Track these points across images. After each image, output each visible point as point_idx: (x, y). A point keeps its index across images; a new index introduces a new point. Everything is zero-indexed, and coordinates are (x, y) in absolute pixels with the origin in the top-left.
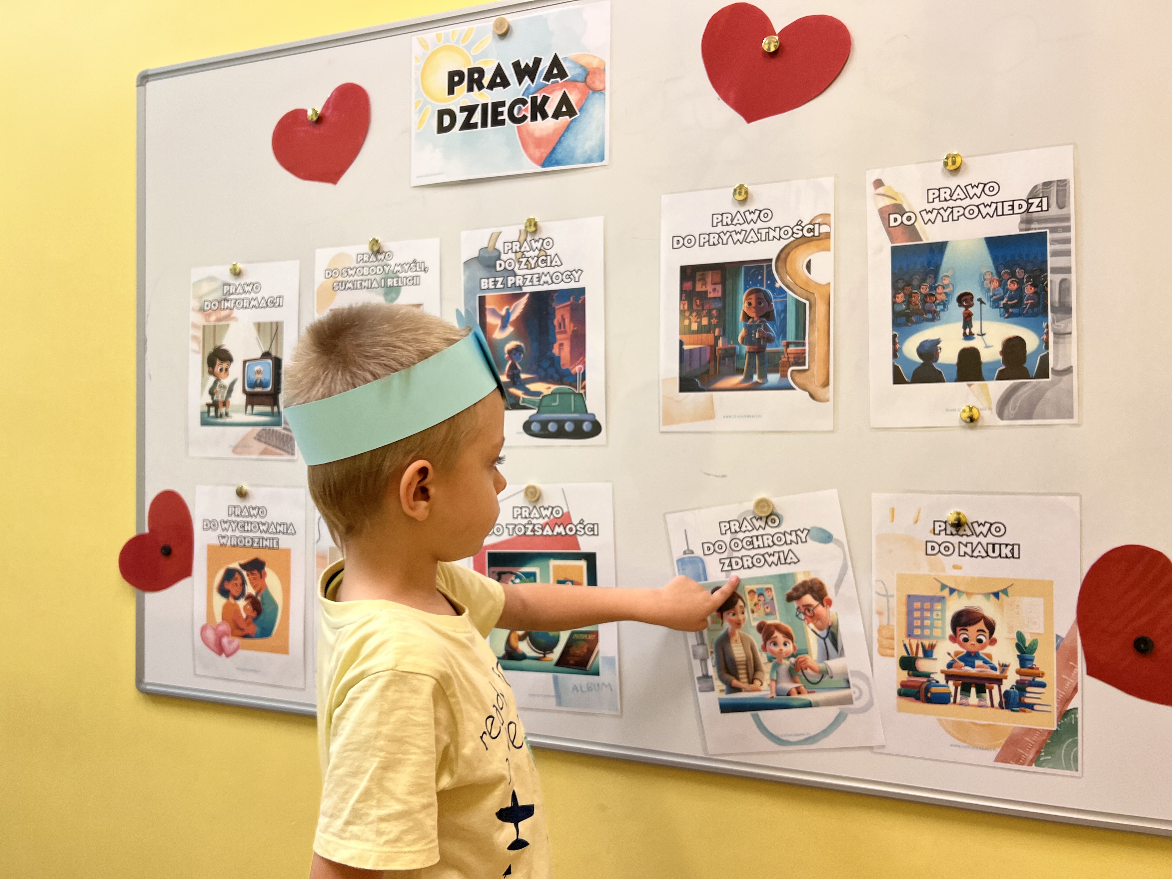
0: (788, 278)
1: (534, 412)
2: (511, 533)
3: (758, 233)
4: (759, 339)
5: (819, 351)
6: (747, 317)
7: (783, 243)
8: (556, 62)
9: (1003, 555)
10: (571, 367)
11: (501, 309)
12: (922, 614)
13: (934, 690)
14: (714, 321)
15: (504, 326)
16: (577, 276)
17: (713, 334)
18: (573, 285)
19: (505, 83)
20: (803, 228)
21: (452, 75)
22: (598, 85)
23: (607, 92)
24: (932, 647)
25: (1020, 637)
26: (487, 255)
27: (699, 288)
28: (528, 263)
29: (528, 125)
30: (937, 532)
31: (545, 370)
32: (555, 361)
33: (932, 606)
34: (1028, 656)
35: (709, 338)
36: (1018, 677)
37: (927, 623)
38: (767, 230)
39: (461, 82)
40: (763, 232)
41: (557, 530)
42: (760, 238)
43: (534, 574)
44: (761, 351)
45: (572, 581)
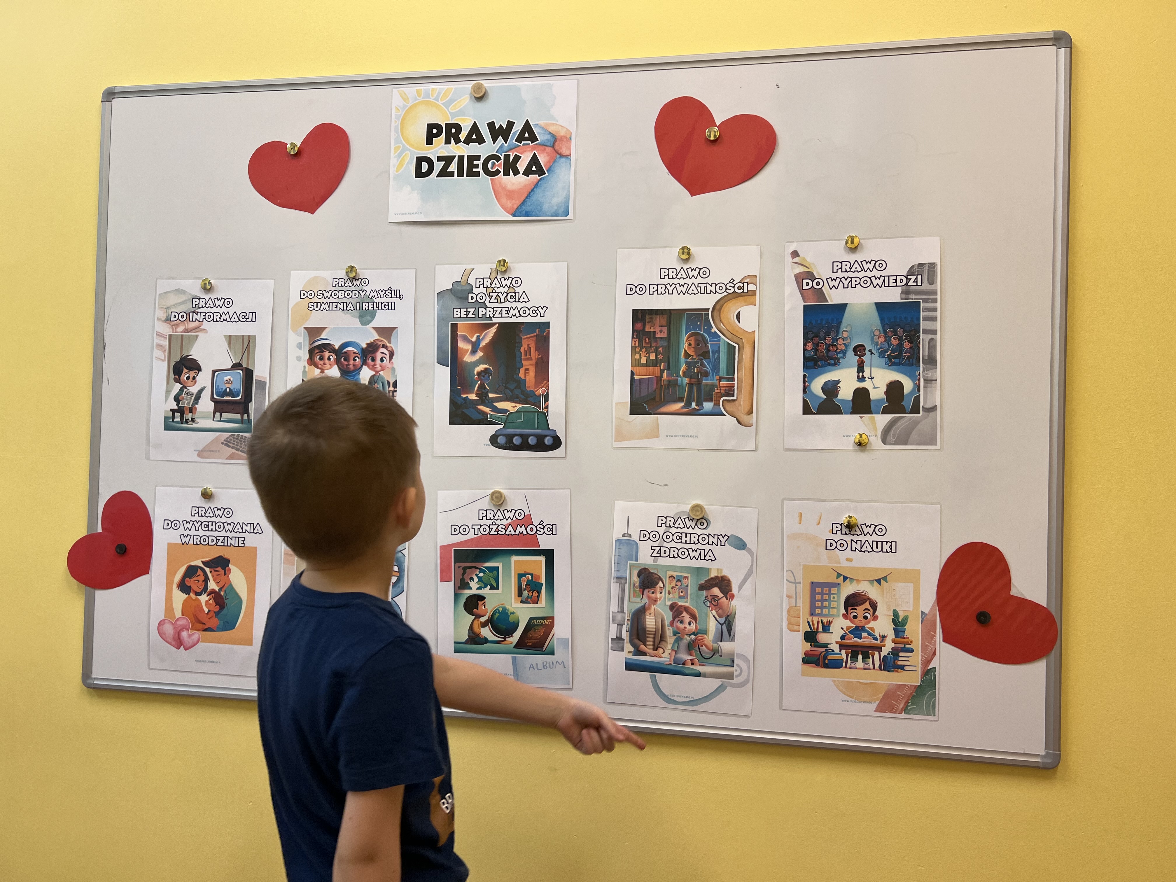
0: (722, 324)
1: (502, 426)
2: (476, 533)
3: (698, 287)
4: (698, 373)
5: (745, 385)
6: (687, 355)
7: (718, 296)
8: (527, 126)
9: (884, 550)
10: (536, 390)
11: (472, 337)
12: (822, 597)
13: (830, 657)
14: (660, 357)
15: (474, 352)
16: (542, 312)
17: (659, 368)
18: (538, 319)
19: (481, 140)
20: (735, 285)
21: (430, 127)
22: (564, 151)
23: (572, 158)
24: (830, 623)
25: (895, 613)
26: (460, 288)
27: (648, 328)
28: (498, 297)
29: (501, 179)
30: (834, 532)
31: (512, 391)
32: (520, 383)
33: (830, 591)
34: (901, 629)
35: (656, 370)
36: (893, 645)
37: (826, 604)
38: (705, 285)
39: (438, 135)
40: (702, 286)
41: (519, 529)
42: (699, 292)
43: (497, 568)
44: (699, 384)
45: (532, 575)
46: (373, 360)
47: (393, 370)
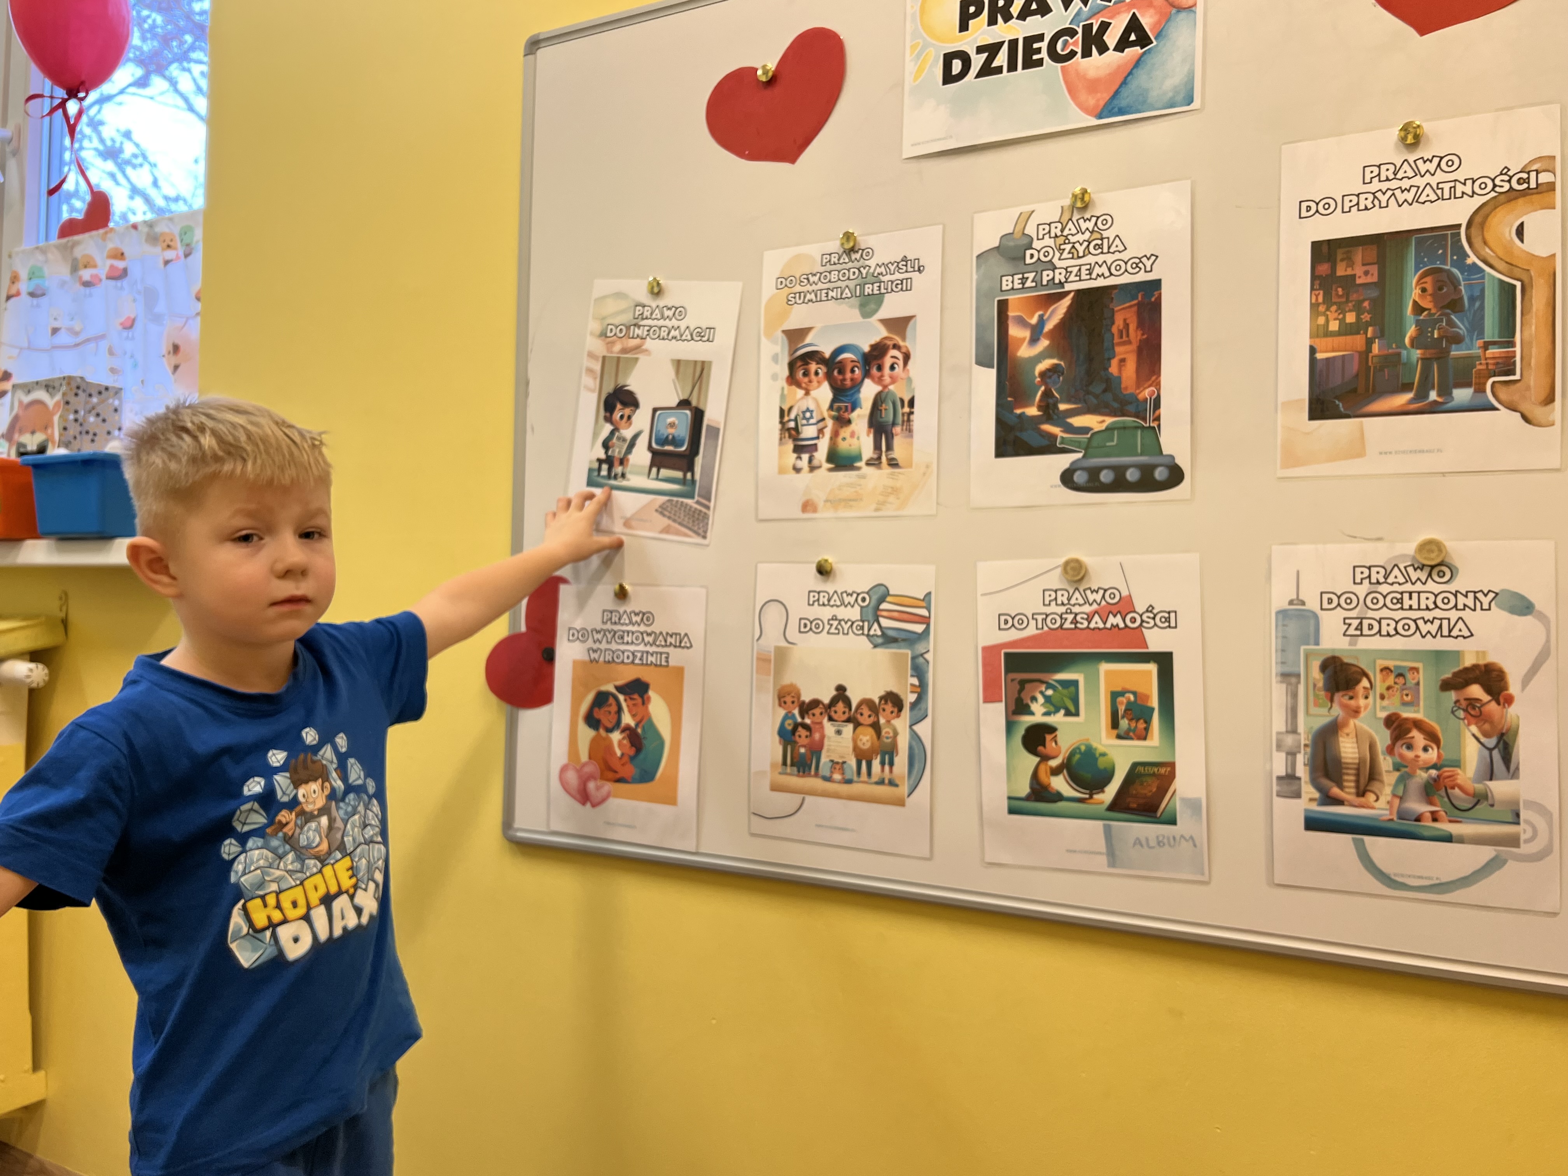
0: (1487, 250)
1: (1080, 455)
2: (1040, 626)
3: (1438, 188)
4: (1440, 338)
5: (1537, 356)
6: (1418, 309)
7: (1478, 201)
10: (1138, 391)
11: (1032, 316)
14: (1366, 317)
15: (1034, 340)
16: (1148, 264)
17: (1364, 336)
18: (1142, 277)
19: (1045, 10)
20: (1511, 177)
23: (1199, 9)
26: (1011, 244)
27: (1341, 271)
28: (1073, 250)
29: (1078, 63)
31: (1096, 397)
32: (1111, 384)
35: (1358, 341)
38: (1452, 184)
39: (977, 14)
40: (1446, 187)
41: (1112, 620)
42: (1440, 196)
43: (1075, 683)
44: (1442, 356)
45: (1134, 693)
46: (880, 368)
47: (909, 380)
